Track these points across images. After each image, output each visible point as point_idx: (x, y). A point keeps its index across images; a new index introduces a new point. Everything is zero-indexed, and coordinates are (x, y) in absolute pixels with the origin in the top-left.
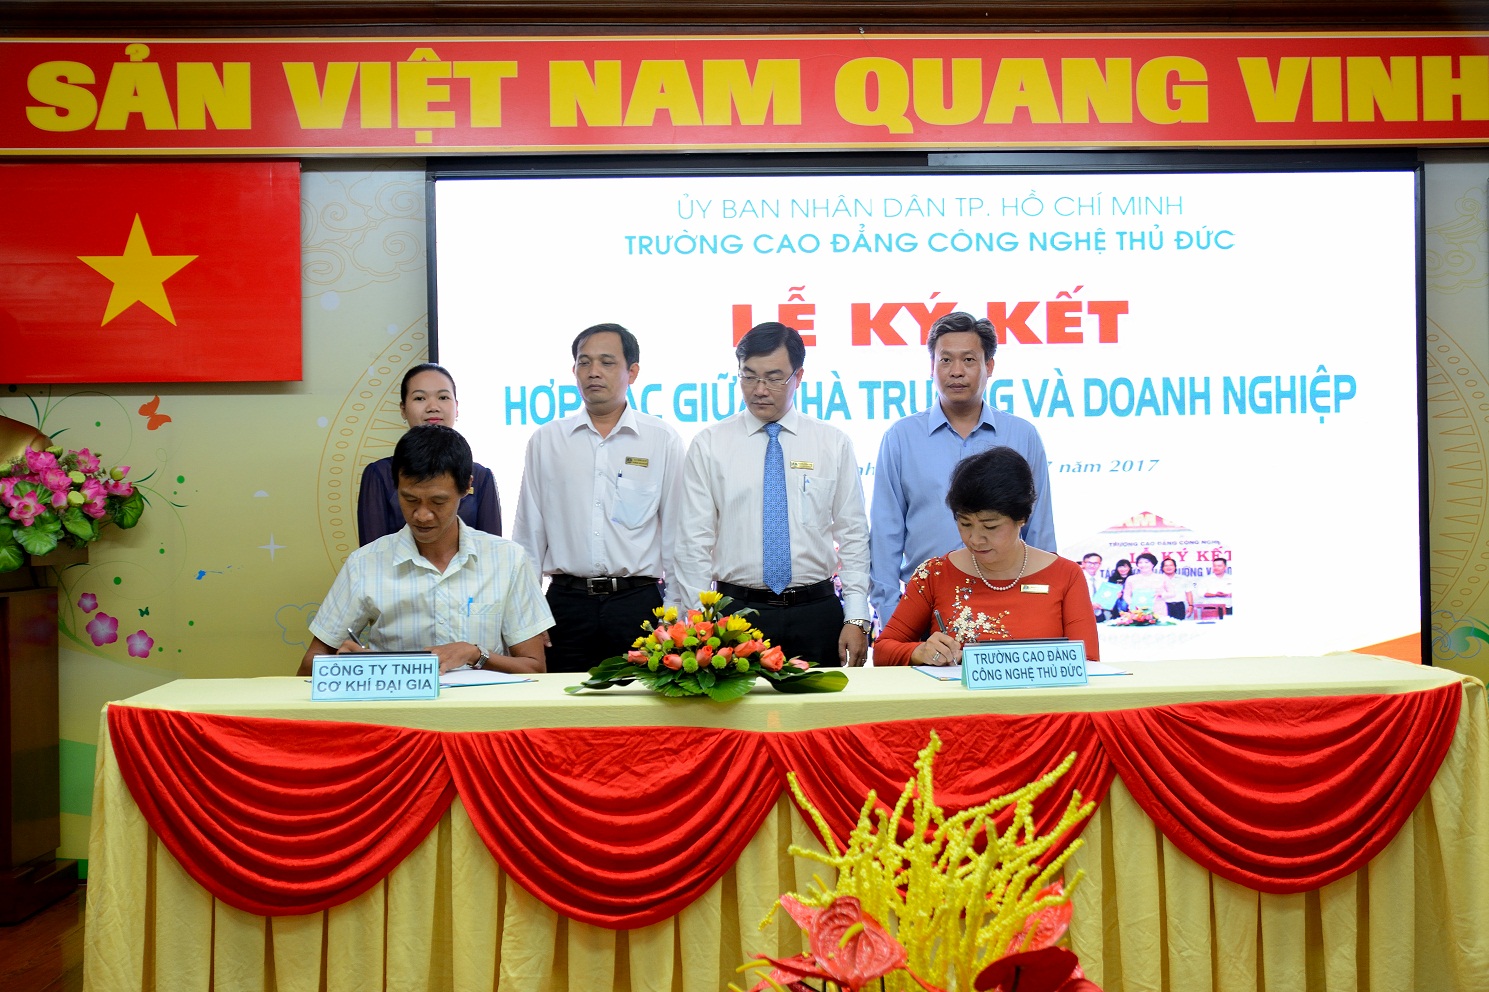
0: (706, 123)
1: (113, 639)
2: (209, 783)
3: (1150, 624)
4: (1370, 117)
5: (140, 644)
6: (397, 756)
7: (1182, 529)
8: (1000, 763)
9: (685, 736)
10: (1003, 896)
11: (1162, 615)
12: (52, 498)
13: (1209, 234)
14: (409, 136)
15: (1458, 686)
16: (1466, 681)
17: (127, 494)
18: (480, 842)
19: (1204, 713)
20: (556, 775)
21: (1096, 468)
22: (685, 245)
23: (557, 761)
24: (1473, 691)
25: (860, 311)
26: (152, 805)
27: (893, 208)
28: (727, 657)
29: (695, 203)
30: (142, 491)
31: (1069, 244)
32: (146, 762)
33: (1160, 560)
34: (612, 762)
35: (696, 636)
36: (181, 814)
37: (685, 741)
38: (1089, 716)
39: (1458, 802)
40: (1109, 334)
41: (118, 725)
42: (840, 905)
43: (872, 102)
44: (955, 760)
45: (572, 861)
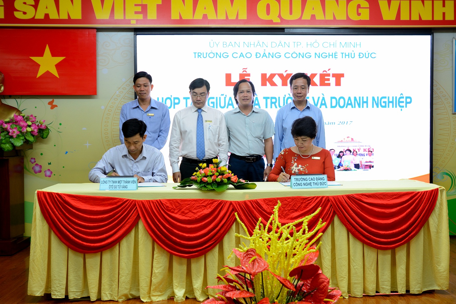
0: (218, 19)
1: (40, 171)
2: (67, 214)
3: (349, 170)
4: (418, 19)
5: (48, 173)
6: (122, 207)
7: (359, 142)
8: (301, 211)
9: (208, 202)
10: (298, 249)
11: (352, 167)
12: (22, 129)
13: (369, 54)
14: (129, 21)
15: (437, 189)
16: (440, 188)
17: (44, 128)
18: (147, 232)
19: (362, 197)
20: (169, 213)
21: (334, 123)
22: (212, 55)
23: (170, 209)
24: (442, 191)
25: (264, 76)
26: (50, 220)
27: (274, 45)
28: (221, 178)
29: (215, 43)
30: (49, 127)
31: (327, 56)
32: (48, 208)
33: (352, 151)
34: (186, 209)
35: (211, 172)
36: (58, 223)
37: (208, 203)
38: (328, 197)
39: (437, 223)
40: (338, 83)
41: (40, 197)
42: (250, 251)
43: (268, 12)
44: (288, 210)
45: (174, 238)
